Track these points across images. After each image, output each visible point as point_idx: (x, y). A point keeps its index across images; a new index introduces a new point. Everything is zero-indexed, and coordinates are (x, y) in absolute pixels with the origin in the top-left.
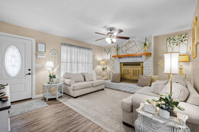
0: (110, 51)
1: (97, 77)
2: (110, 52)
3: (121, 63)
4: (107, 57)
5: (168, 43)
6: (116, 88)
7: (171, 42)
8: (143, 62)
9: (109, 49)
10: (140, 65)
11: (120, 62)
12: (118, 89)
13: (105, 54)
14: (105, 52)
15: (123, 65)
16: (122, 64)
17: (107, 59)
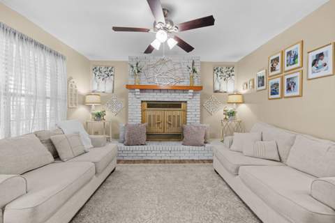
0: (112, 73)
1: (92, 139)
2: (112, 77)
3: (142, 101)
4: (105, 87)
5: (215, 75)
6: (140, 158)
7: (219, 74)
8: (186, 102)
9: (110, 68)
10: (180, 107)
11: (142, 99)
12: (144, 158)
13: (95, 79)
14: (97, 74)
16: (146, 104)
17: (104, 92)
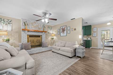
2: (11, 24)
8: (42, 35)
10: (40, 37)
11: (28, 34)
15: (29, 37)
